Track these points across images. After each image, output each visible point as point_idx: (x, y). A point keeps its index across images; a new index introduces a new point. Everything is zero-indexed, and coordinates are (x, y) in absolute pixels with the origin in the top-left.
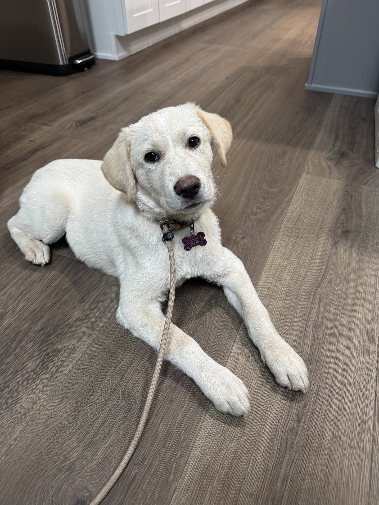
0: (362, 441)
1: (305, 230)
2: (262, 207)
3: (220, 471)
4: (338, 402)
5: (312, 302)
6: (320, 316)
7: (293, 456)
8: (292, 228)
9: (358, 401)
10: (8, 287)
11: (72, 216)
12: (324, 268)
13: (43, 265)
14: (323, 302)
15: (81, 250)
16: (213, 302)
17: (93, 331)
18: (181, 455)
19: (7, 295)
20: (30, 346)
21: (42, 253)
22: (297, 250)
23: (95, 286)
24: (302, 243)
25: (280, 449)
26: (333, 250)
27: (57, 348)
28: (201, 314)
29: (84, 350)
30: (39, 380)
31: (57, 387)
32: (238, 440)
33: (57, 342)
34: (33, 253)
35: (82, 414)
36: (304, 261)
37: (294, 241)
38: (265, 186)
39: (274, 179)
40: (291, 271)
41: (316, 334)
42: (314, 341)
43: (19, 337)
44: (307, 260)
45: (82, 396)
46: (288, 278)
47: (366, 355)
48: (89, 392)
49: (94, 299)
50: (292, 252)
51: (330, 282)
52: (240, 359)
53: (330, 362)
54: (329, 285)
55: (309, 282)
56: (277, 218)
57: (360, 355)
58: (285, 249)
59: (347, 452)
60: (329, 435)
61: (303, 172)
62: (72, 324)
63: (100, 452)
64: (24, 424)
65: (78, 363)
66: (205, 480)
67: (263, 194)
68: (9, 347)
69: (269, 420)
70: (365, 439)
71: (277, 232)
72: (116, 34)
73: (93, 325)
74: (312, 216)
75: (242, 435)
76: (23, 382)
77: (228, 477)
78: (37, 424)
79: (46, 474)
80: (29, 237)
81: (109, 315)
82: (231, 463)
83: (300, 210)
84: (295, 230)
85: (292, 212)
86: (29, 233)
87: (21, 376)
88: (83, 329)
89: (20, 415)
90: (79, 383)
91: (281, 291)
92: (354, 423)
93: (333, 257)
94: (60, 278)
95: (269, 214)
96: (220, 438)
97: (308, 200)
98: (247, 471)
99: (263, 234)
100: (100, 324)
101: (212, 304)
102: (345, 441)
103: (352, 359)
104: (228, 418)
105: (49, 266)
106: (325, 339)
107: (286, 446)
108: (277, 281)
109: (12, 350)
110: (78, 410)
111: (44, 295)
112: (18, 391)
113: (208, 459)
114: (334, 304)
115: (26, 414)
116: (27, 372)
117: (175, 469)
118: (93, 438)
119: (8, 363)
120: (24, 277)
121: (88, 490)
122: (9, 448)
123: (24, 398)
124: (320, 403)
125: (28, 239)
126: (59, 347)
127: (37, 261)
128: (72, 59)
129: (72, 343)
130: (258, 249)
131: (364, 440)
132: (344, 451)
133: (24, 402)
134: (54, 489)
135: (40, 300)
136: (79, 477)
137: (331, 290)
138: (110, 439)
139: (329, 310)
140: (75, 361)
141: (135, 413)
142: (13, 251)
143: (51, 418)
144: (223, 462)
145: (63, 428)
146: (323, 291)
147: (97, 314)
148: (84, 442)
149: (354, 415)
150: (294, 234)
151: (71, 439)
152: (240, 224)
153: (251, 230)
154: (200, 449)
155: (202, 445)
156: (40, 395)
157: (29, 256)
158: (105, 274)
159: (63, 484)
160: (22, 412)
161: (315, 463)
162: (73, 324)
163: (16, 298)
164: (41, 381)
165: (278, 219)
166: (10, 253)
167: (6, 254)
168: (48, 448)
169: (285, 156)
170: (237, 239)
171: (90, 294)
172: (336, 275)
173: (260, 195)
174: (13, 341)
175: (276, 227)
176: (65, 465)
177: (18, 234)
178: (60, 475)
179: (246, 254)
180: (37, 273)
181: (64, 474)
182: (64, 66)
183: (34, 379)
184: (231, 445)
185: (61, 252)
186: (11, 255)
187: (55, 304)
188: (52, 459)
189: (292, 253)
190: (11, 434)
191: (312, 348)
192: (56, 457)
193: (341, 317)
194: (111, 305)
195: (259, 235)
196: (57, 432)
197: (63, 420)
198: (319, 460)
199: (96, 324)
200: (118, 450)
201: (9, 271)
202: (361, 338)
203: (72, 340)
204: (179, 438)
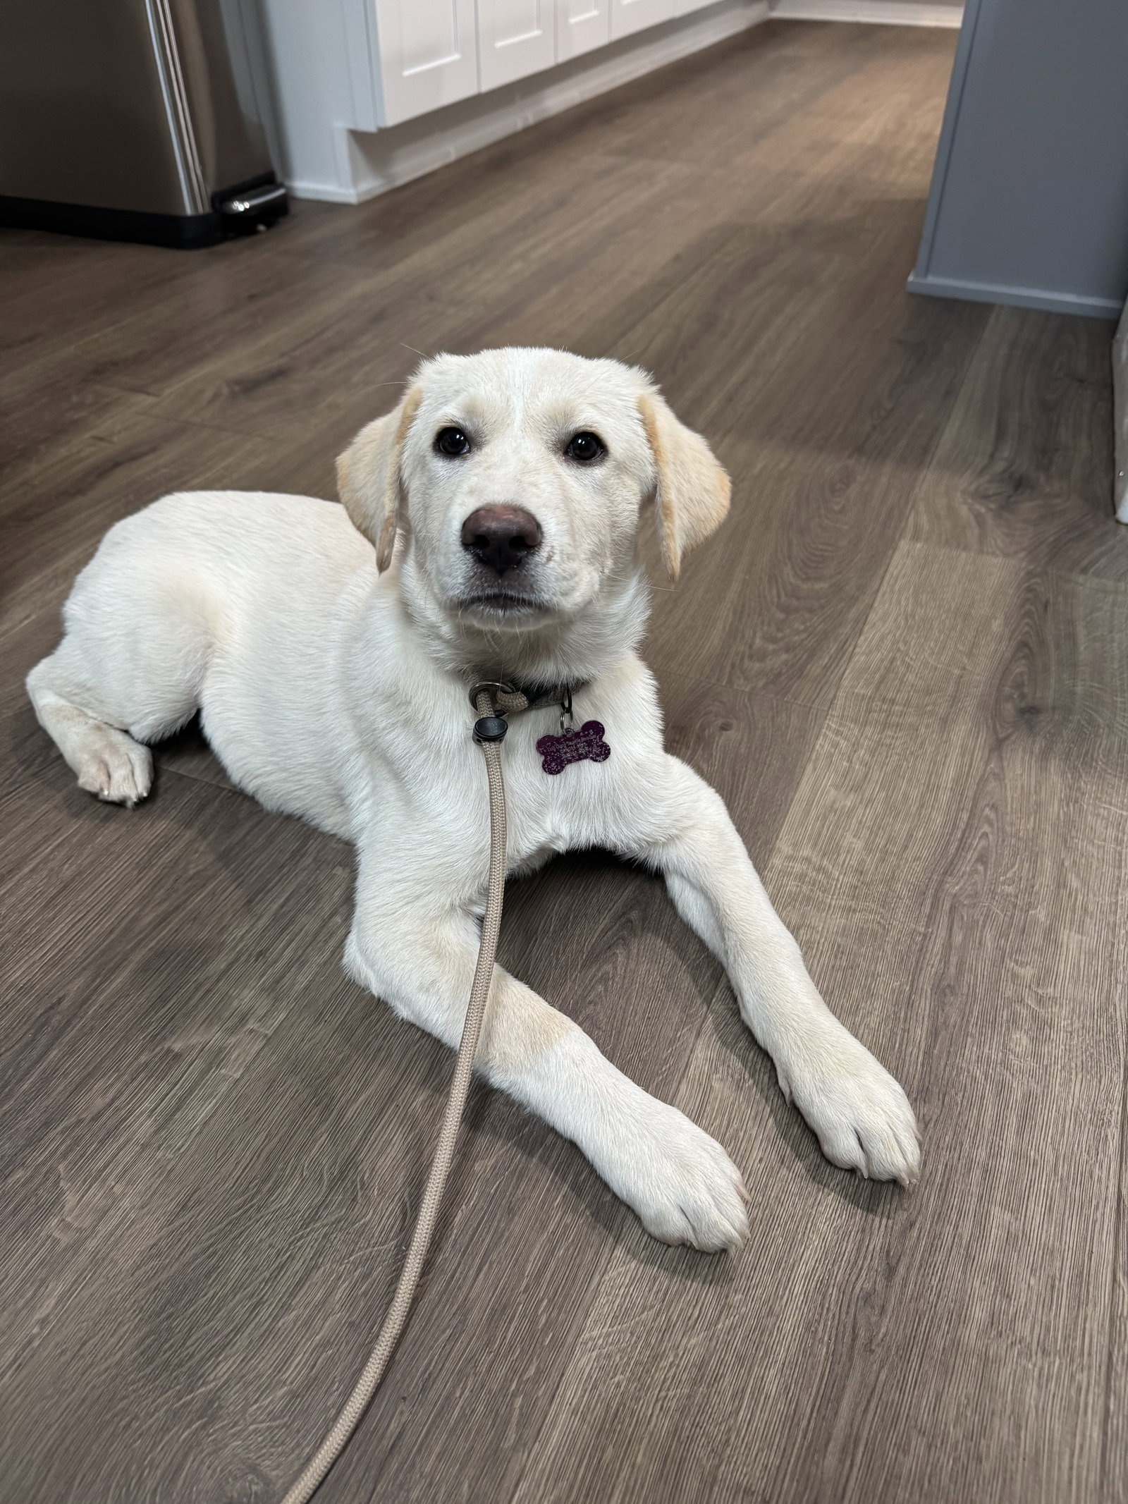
0: (1079, 1333)
1: (907, 704)
2: (780, 635)
3: (654, 1418)
4: (1007, 1216)
5: (930, 917)
6: (954, 960)
7: (873, 1377)
8: (870, 698)
9: (1067, 1212)
10: (26, 870)
11: (218, 660)
12: (965, 816)
13: (129, 804)
14: (962, 919)
15: (245, 761)
16: (634, 915)
17: (276, 1000)
18: (539, 1371)
19: (22, 891)
20: (91, 1044)
21: (129, 767)
22: (884, 763)
23: (283, 866)
24: (898, 743)
25: (833, 1355)
26: (992, 765)
27: (169, 1051)
28: (600, 952)
29: (249, 1059)
30: (115, 1146)
31: (169, 1168)
32: (708, 1329)
33: (172, 1032)
34: (102, 766)
35: (244, 1247)
36: (906, 797)
37: (876, 737)
38: (788, 574)
39: (817, 553)
40: (867, 824)
41: (940, 1012)
42: (934, 1033)
43: (58, 1017)
44: (915, 794)
45: (244, 1193)
46: (859, 845)
47: (1088, 1077)
48: (264, 1181)
49: (282, 906)
50: (870, 768)
51: (982, 859)
52: (716, 1085)
53: (983, 1098)
54: (981, 868)
55: (919, 858)
56: (827, 668)
57: (1073, 1077)
58: (850, 760)
59: (1035, 1365)
60: (979, 1313)
61: (901, 534)
62: (215, 978)
63: (296, 1362)
64: (69, 1277)
65: (234, 1094)
66: (611, 1447)
67: (783, 598)
68: (27, 1045)
69: (802, 1270)
70: (1088, 1326)
71: (826, 709)
72: (352, 127)
73: (277, 982)
74: (928, 663)
75: (721, 1312)
76: (69, 1150)
77: (679, 1437)
78: (111, 1275)
79: (135, 1425)
80: (91, 721)
81: (327, 954)
82: (689, 1396)
83: (892, 645)
84: (879, 703)
85: (871, 652)
86: (91, 708)
87: (62, 1132)
88: (247, 995)
89: (59, 1249)
90: (235, 1156)
91: (836, 885)
92: (1054, 1280)
93: (993, 784)
94: (181, 844)
95: (801, 658)
96: (654, 1320)
97: (917, 618)
98: (736, 1420)
99: (784, 715)
100: (300, 978)
101: (631, 922)
102: (1027, 1332)
103: (1048, 1086)
104: (678, 1263)
105: (148, 806)
106: (967, 1027)
107: (852, 1347)
108: (824, 855)
109: (35, 1054)
110: (232, 1236)
111: (135, 892)
112: (52, 1179)
113: (619, 1382)
114: (995, 923)
115: (76, 1247)
116: (80, 1121)
117: (521, 1414)
118: (276, 1318)
119: (24, 1093)
120: (75, 840)
121: (260, 1475)
122: (24, 1349)
123: (70, 1199)
124: (954, 1217)
125: (86, 727)
126: (177, 1047)
127: (112, 792)
128: (221, 198)
129: (214, 1036)
130: (769, 758)
131: (1085, 1328)
132: (1024, 1361)
133: (71, 1211)
134: (159, 1472)
135: (122, 906)
136: (234, 1435)
137: (987, 883)
138: (327, 1324)
139: (980, 943)
140: (224, 1088)
141: (401, 1245)
142: (43, 762)
143: (151, 1258)
144: (663, 1394)
145: (185, 1289)
146: (961, 884)
147: (289, 949)
148: (248, 1331)
149: (1056, 1253)
150: (876, 715)
151: (209, 1321)
152: (714, 684)
153: (748, 704)
154: (594, 1354)
155: (600, 1341)
156: (118, 1189)
157: (90, 778)
158: (315, 829)
159: (186, 1456)
160: (65, 1239)
161: (939, 1397)
162: (218, 981)
163: (49, 902)
164: (120, 1149)
165: (827, 672)
166: (33, 769)
167: (19, 771)
168: (142, 1348)
169: (848, 486)
170: (707, 731)
171: (270, 890)
172: (1000, 840)
173: (775, 600)
174: (43, 1026)
175: (821, 695)
176: (193, 1399)
177: (58, 710)
178: (176, 1429)
179: (734, 774)
180: (113, 826)
181: (188, 1426)
182: (195, 219)
183: (102, 1142)
184: (688, 1343)
185: (186, 767)
186: (34, 775)
187: (164, 919)
188: (155, 1381)
189: (868, 772)
190: (31, 1306)
191: (928, 1053)
192: (164, 1375)
193: (1016, 962)
194: (330, 924)
195: (773, 718)
196: (169, 1301)
197: (189, 1264)
198: (951, 1389)
199: (286, 980)
200: (351, 1356)
202: (1076, 1025)
203: (216, 1028)
204: (534, 1321)
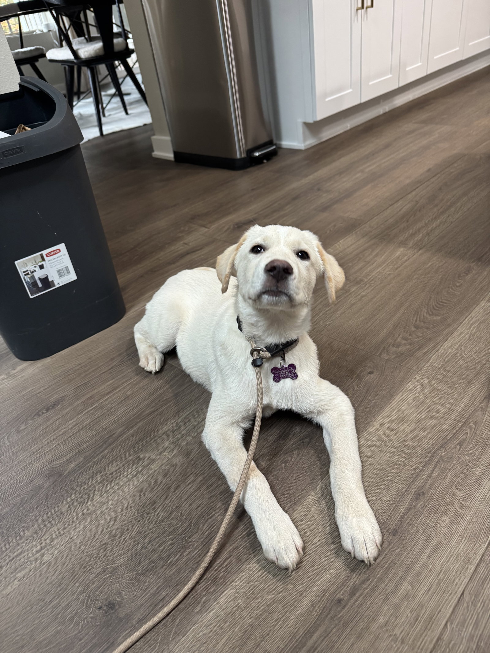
0: (421, 640)
1: (455, 373)
2: (410, 337)
3: (246, 618)
4: (410, 587)
5: (426, 463)
6: (429, 482)
7: (330, 629)
8: (439, 368)
9: (436, 593)
10: (118, 390)
12: (461, 424)
13: (153, 373)
14: (441, 466)
16: (306, 441)
17: (176, 446)
18: (214, 591)
19: (114, 397)
20: (118, 450)
21: (154, 360)
22: (433, 397)
23: (192, 401)
24: (444, 389)
25: (318, 617)
26: (483, 405)
28: (288, 452)
29: (161, 464)
30: (114, 484)
31: (126, 495)
32: (276, 594)
33: (141, 451)
34: (146, 359)
36: (438, 412)
37: (435, 386)
38: (424, 312)
39: (441, 303)
40: (416, 421)
41: (414, 502)
42: (409, 509)
43: (111, 440)
44: (442, 412)
45: (145, 507)
46: (409, 429)
47: (470, 542)
48: (152, 506)
49: (188, 415)
50: (426, 398)
51: (460, 444)
52: (313, 509)
53: (419, 539)
54: (458, 447)
55: (433, 439)
56: (425, 353)
57: (463, 541)
58: (419, 394)
59: (396, 646)
60: (382, 620)
61: (483, 298)
62: (160, 435)
63: (142, 565)
64: (89, 521)
65: (153, 475)
66: (228, 623)
67: (418, 322)
68: (100, 447)
69: (319, 583)
70: (426, 638)
71: (418, 371)
72: (304, 121)
73: (178, 440)
74: (472, 356)
75: (283, 590)
76: (101, 482)
77: (253, 627)
78: (100, 523)
79: (92, 570)
80: (148, 344)
81: (196, 434)
82: (261, 615)
83: (459, 347)
84: (442, 371)
85: (448, 349)
86: (148, 339)
87: (101, 476)
88: (168, 443)
89: (89, 511)
90: (146, 495)
91: (392, 443)
92: (419, 616)
93: (480, 412)
94: (165, 389)
95: (415, 348)
96: (259, 586)
97: (475, 336)
98: (274, 628)
99: (398, 371)
100: (185, 441)
101: (304, 443)
102: (399, 633)
103: (450, 542)
104: (275, 568)
105: (158, 374)
106: (424, 510)
107: (327, 616)
109: (101, 450)
110: (137, 520)
111: (146, 403)
112: (94, 489)
113: (239, 602)
114: (455, 471)
115: (93, 512)
116: (107, 474)
117: (204, 603)
118: (141, 550)
119: (95, 461)
120: (135, 382)
121: (121, 596)
122: (71, 538)
123: (96, 497)
124: (387, 581)
125: (146, 345)
126: (141, 456)
129: (153, 455)
130: (384, 388)
131: (424, 639)
132: (393, 643)
133: (96, 501)
134: (94, 586)
135: (141, 406)
136: (118, 581)
137: (458, 454)
138: (155, 556)
139: (444, 478)
140: (150, 473)
141: (186, 537)
142: (134, 355)
143: (113, 521)
144: (252, 611)
145: (119, 533)
146: (447, 452)
147: (185, 430)
148: (132, 551)
149: (424, 607)
150: (438, 376)
151: (122, 545)
152: (373, 354)
153: (384, 364)
154: (234, 590)
155: (238, 587)
156: (110, 498)
157: (142, 363)
159: (103, 584)
160: (91, 509)
161: (352, 645)
162: (160, 436)
163: (121, 402)
164: (115, 485)
165: (424, 355)
166: (130, 357)
167: (126, 357)
168: (101, 548)
169: (467, 274)
170: (363, 373)
171: (186, 409)
172: (473, 437)
173: (414, 322)
174: (106, 442)
175: (417, 365)
176: (110, 567)
177: (140, 339)
178: (103, 574)
179: (367, 392)
180: (147, 380)
181: (106, 575)
183: (111, 482)
184: (267, 596)
185: (170, 362)
186: (130, 359)
187: (151, 413)
188: (102, 558)
189: (425, 400)
190: (76, 527)
191: (402, 517)
192: (105, 557)
193: (457, 489)
194: (200, 424)
195: (393, 372)
196: (113, 536)
197: (122, 526)
198: (359, 643)
199: (181, 440)
200: (159, 568)
201: (124, 374)
202: (474, 520)
203: (155, 452)
204: (219, 574)
